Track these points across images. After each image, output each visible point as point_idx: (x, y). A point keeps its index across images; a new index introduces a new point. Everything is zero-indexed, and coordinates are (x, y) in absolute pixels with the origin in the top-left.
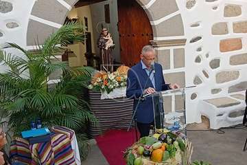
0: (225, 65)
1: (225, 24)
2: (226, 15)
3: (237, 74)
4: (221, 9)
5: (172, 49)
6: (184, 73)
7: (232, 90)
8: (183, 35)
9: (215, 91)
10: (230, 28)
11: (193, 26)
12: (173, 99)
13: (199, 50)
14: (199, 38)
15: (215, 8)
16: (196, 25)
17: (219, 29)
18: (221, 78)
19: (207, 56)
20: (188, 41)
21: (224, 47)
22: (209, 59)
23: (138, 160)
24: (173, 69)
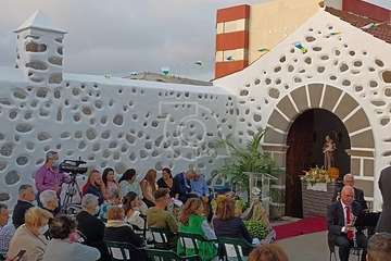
5: (362, 158)
8: (373, 147)
11: (386, 141)
20: (379, 154)
24: (361, 177)
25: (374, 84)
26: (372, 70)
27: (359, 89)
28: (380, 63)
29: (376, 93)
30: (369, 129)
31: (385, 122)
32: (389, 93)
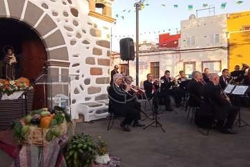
0: (93, 83)
1: (93, 59)
3: (99, 89)
4: (91, 50)
5: (60, 68)
6: (67, 86)
7: (97, 99)
8: (68, 60)
9: (87, 99)
10: (96, 61)
11: (74, 56)
13: (78, 72)
14: (78, 64)
15: (88, 48)
16: (76, 56)
17: (90, 61)
18: (91, 91)
19: (83, 76)
20: (71, 65)
21: (93, 72)
22: (84, 78)
23: (25, 127)
24: (60, 83)
25: (66, 14)
26: (64, 3)
27: (55, 14)
28: (70, 2)
29: (67, 21)
30: (64, 46)
31: (73, 43)
32: (76, 24)
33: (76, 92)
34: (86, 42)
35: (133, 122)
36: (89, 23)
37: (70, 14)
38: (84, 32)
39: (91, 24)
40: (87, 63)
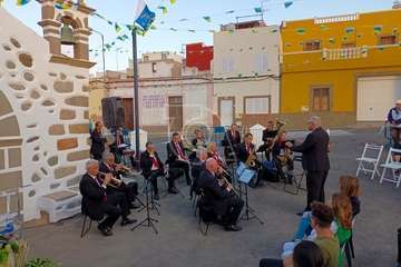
0: (63, 162)
1: (62, 126)
2: (62, 118)
3: (74, 169)
4: (57, 113)
5: (6, 149)
6: (21, 172)
7: (69, 183)
8: (19, 135)
9: (53, 186)
10: (67, 129)
11: (29, 127)
12: (9, 198)
13: (37, 149)
14: (37, 138)
15: (52, 111)
16: (33, 126)
17: (55, 130)
18: (60, 173)
19: (45, 154)
20: (25, 141)
21: (62, 145)
22: (47, 158)
24: (7, 170)
25: (11, 65)
26: (7, 48)
28: (17, 44)
29: (13, 76)
30: (11, 114)
31: (26, 107)
32: (29, 77)
33: (35, 178)
34: (47, 103)
35: (121, 218)
36: (51, 74)
37: (19, 64)
38: (44, 87)
39: (55, 75)
40: (51, 133)
